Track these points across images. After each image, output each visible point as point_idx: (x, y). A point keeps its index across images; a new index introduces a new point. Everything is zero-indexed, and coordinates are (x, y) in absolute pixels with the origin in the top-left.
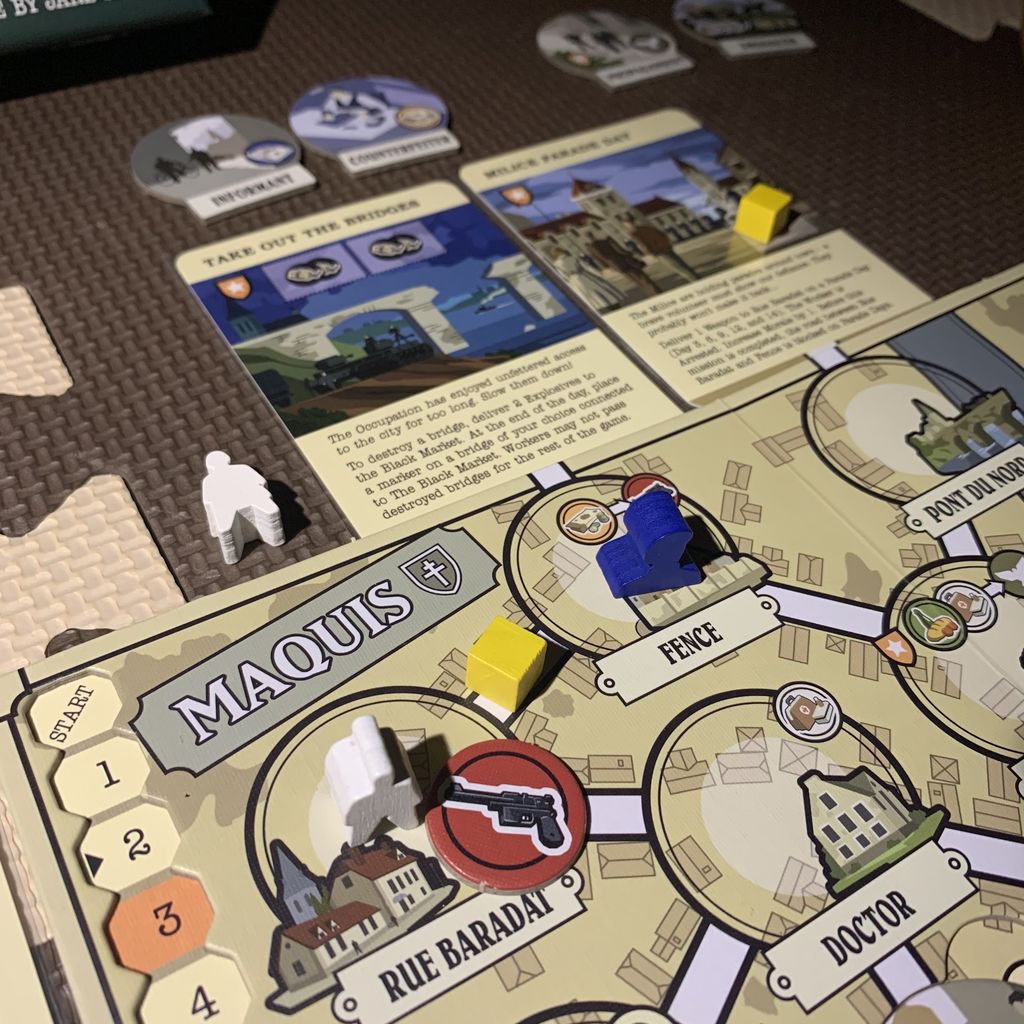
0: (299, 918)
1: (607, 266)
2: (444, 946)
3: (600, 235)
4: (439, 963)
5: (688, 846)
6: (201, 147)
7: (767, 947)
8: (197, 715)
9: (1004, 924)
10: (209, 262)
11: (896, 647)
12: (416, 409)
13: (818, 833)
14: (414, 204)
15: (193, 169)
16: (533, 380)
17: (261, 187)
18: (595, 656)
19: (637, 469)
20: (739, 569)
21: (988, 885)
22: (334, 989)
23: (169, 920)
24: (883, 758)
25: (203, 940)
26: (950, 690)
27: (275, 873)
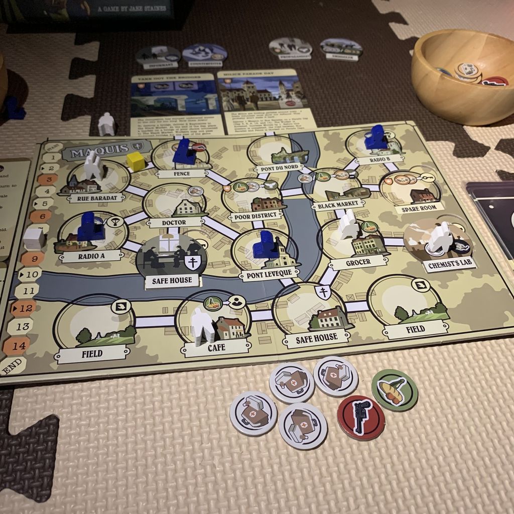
0: (70, 185)
2: (92, 198)
3: (241, 95)
4: (90, 199)
5: (150, 201)
7: (151, 218)
8: (74, 154)
9: (204, 234)
11: (227, 188)
13: (178, 208)
14: (199, 77)
16: (195, 121)
17: (164, 65)
18: (160, 170)
19: (200, 142)
20: (206, 166)
21: (205, 226)
22: (69, 196)
23: (50, 180)
24: (204, 203)
25: (53, 184)
26: (231, 198)
27: (71, 179)
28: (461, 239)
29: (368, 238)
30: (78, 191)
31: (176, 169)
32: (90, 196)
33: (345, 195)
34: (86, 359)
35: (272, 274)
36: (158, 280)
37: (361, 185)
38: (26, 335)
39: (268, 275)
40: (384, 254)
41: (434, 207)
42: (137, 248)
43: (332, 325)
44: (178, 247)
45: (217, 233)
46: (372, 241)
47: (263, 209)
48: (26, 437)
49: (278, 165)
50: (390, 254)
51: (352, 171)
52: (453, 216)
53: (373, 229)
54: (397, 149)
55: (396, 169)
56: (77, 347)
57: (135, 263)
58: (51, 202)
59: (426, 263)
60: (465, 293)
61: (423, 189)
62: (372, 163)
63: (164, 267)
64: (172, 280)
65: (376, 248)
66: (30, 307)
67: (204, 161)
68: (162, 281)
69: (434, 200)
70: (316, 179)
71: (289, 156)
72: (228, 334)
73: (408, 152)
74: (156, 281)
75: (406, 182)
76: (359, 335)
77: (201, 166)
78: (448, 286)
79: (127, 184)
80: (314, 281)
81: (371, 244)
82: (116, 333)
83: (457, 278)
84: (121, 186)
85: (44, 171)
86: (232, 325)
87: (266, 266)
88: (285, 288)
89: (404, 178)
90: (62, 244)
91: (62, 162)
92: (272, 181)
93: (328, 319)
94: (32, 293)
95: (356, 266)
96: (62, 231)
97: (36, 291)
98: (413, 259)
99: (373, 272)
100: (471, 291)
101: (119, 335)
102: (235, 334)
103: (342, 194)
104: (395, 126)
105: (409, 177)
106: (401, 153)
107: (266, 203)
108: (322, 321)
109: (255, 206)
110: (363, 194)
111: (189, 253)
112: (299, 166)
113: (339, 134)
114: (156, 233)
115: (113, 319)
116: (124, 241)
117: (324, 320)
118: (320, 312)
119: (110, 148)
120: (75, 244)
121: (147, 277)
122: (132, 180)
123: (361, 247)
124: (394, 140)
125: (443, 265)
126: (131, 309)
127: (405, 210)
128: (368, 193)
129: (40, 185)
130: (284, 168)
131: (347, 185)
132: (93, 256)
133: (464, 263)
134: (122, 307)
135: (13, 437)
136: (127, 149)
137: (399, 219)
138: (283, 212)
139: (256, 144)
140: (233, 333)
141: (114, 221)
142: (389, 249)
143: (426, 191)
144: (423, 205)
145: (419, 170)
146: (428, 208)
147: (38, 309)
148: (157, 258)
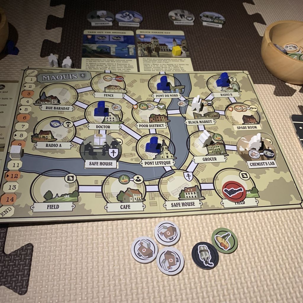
0: (42, 99)
1: (146, 51)
2: (55, 108)
3: (149, 46)
4: (53, 108)
5: (89, 112)
6: (100, 15)
7: (90, 123)
8: (44, 78)
9: (120, 135)
10: (89, 32)
11: (135, 107)
12: (101, 60)
13: (106, 118)
14: (125, 33)
15: (96, 18)
17: (104, 24)
18: (95, 92)
19: (120, 76)
20: (123, 91)
21: (121, 130)
22: (41, 106)
23: (29, 94)
24: (121, 115)
25: (32, 97)
26: (138, 113)
27: (42, 94)
28: (270, 149)
29: (216, 144)
30: (46, 102)
31: (105, 92)
32: (53, 106)
33: (204, 116)
34: (49, 210)
35: (159, 163)
36: (93, 163)
37: (214, 110)
38: (14, 193)
39: (157, 163)
40: (225, 155)
41: (256, 127)
42: (80, 142)
43: (192, 197)
44: (105, 142)
45: (128, 135)
46: (218, 147)
47: (156, 121)
48: (14, 255)
49: (166, 94)
50: (228, 155)
51: (209, 101)
52: (266, 134)
53: (220, 139)
54: (237, 89)
55: (236, 102)
56: (44, 202)
57: (79, 151)
58: (30, 109)
59: (249, 162)
60: (269, 183)
61: (250, 115)
62: (222, 97)
63: (96, 155)
64: (101, 164)
65: (220, 151)
66: (16, 175)
67: (122, 88)
68: (95, 163)
69: (256, 123)
70: (188, 105)
71: (173, 88)
72: (132, 199)
73: (243, 91)
74: (92, 163)
75: (241, 110)
76: (207, 204)
77: (121, 91)
78: (260, 177)
79: (76, 100)
80: (183, 169)
81: (218, 148)
82: (67, 194)
83: (265, 173)
84: (72, 101)
85: (25, 88)
86: (135, 193)
87: (156, 158)
88: (166, 172)
89: (240, 108)
90: (36, 137)
91: (37, 83)
92: (162, 104)
93: (190, 193)
94: (18, 167)
95: (208, 161)
96: (36, 128)
97: (20, 166)
98: (242, 160)
99: (218, 166)
100: (273, 181)
101: (69, 196)
102: (136, 199)
103: (203, 115)
104: (236, 74)
105: (243, 107)
106: (239, 91)
107: (158, 118)
108: (187, 194)
109: (151, 119)
110: (215, 116)
111: (111, 147)
112: (179, 95)
113: (203, 76)
114: (92, 133)
115: (66, 186)
116: (73, 137)
117: (188, 193)
118: (186, 188)
119: (66, 76)
120: (44, 137)
121: (86, 161)
122: (79, 98)
123: (212, 150)
124: (236, 83)
125: (258, 164)
126: (76, 180)
127: (239, 128)
128: (218, 116)
129: (23, 98)
130: (169, 96)
131: (206, 110)
132: (55, 145)
133: (270, 164)
134: (71, 178)
135: (6, 255)
136: (76, 77)
137: (235, 133)
138: (167, 124)
139: (154, 79)
140: (135, 198)
141: (67, 124)
142: (228, 152)
143: (252, 117)
144: (249, 126)
145: (248, 103)
146: (252, 127)
147: (22, 177)
148: (93, 149)
